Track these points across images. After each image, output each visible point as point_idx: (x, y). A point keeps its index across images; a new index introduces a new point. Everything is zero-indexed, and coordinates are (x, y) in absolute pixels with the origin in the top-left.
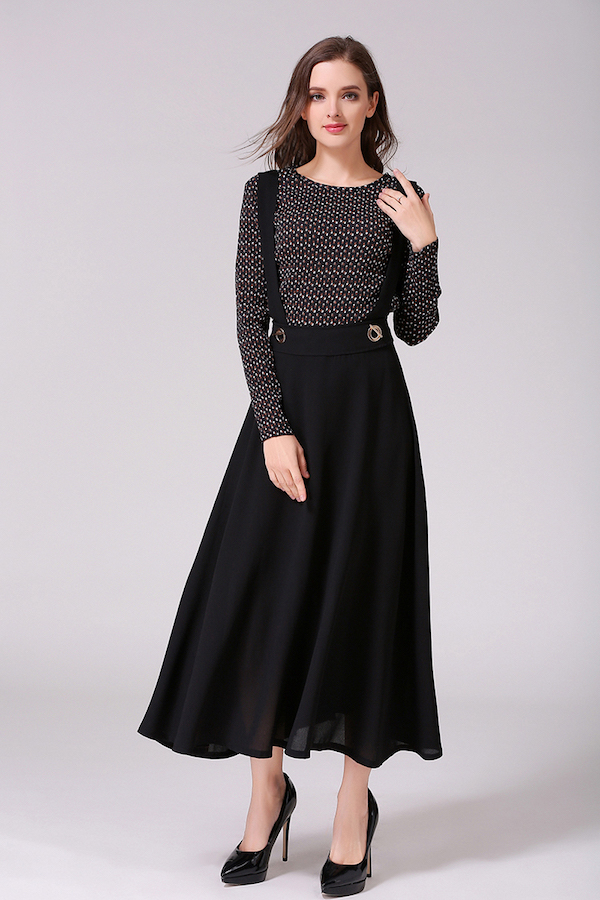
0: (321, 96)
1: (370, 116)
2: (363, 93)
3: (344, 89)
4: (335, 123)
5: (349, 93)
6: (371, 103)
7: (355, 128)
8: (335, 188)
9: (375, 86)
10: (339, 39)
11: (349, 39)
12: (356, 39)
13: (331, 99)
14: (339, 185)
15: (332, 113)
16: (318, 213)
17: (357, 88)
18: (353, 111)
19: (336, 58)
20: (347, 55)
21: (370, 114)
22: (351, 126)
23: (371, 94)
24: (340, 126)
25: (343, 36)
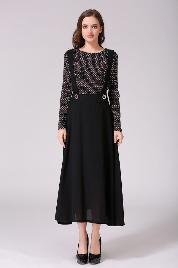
1: (100, 33)
2: (99, 26)
3: (93, 25)
4: (90, 35)
5: (95, 26)
6: (101, 29)
7: (96, 36)
8: (91, 53)
9: (102, 25)
11: (94, 10)
12: (96, 10)
13: (89, 28)
14: (92, 53)
15: (90, 32)
16: (86, 61)
17: (97, 25)
18: (96, 31)
19: (91, 16)
20: (94, 15)
21: (100, 32)
22: (95, 36)
23: (100, 27)
24: (91, 36)
25: (93, 9)
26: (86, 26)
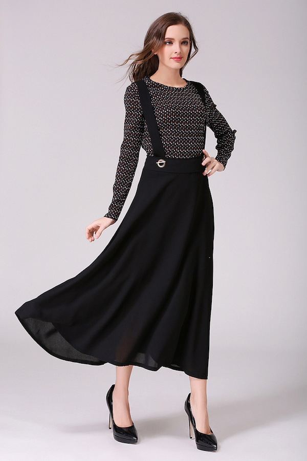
13: (176, 44)
17: (188, 39)
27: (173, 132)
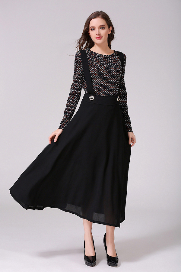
0: (94, 29)
2: (107, 26)
3: (100, 26)
4: (98, 36)
5: (102, 27)
6: (110, 30)
7: (105, 38)
9: (110, 24)
10: (98, 12)
11: (101, 12)
12: (103, 11)
13: (97, 29)
15: (97, 33)
17: (104, 25)
18: (104, 32)
19: (97, 17)
20: (100, 16)
21: (110, 33)
23: (109, 27)
24: (100, 37)
26: (93, 29)
27: (99, 80)
